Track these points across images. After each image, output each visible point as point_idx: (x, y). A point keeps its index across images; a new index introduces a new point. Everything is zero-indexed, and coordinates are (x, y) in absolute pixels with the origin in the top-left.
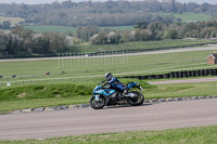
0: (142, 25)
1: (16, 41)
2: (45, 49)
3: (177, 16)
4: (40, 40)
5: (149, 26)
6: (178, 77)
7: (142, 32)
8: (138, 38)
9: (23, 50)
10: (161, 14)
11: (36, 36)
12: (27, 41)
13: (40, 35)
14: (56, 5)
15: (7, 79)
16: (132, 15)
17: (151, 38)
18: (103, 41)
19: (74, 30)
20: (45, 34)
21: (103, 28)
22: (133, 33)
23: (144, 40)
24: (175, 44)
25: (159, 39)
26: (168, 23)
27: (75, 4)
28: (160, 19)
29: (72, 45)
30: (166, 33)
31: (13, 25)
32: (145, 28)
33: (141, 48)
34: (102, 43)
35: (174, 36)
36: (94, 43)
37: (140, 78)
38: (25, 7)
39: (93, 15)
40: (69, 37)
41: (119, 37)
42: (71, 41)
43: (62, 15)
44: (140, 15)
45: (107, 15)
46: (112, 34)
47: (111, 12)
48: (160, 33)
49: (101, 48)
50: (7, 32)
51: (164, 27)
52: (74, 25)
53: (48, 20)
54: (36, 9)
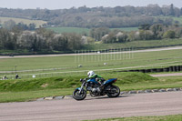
0: (145, 26)
1: (40, 40)
2: (64, 47)
3: (175, 19)
4: (60, 39)
5: (151, 27)
6: (176, 71)
7: (145, 32)
8: (142, 38)
9: (46, 47)
10: (162, 17)
11: (57, 36)
12: (49, 40)
13: (60, 35)
14: (73, 10)
15: (33, 72)
16: (137, 18)
17: (153, 38)
18: (113, 40)
19: (88, 31)
20: (64, 34)
21: (112, 30)
22: (138, 33)
23: (147, 39)
24: (173, 43)
25: (160, 38)
26: (167, 25)
27: (89, 9)
28: (161, 21)
29: (86, 43)
30: (166, 34)
31: (37, 27)
32: (148, 29)
33: (145, 46)
34: (111, 42)
35: (172, 36)
36: (105, 42)
37: (144, 71)
38: (48, 12)
39: (104, 18)
40: (84, 37)
41: (126, 37)
42: (85, 40)
43: (78, 18)
44: (144, 18)
45: (115, 18)
46: (120, 34)
47: (119, 16)
48: (161, 33)
49: (111, 46)
50: (33, 33)
51: (164, 28)
52: (88, 27)
53: (66, 23)
54: (56, 14)
